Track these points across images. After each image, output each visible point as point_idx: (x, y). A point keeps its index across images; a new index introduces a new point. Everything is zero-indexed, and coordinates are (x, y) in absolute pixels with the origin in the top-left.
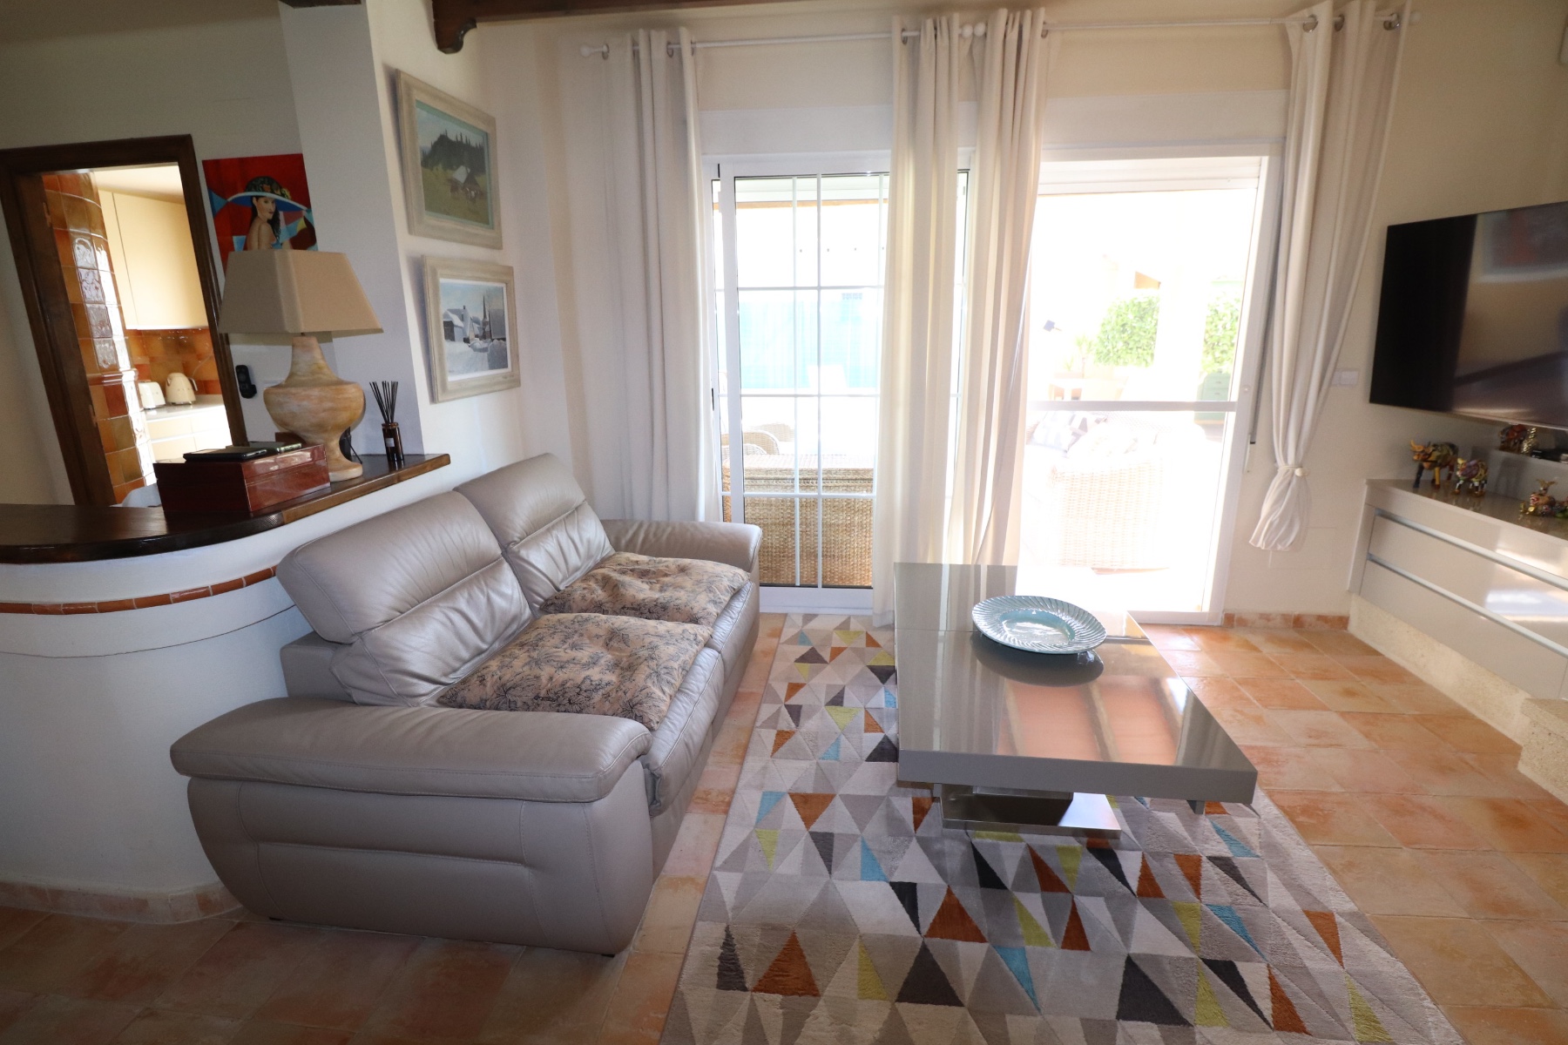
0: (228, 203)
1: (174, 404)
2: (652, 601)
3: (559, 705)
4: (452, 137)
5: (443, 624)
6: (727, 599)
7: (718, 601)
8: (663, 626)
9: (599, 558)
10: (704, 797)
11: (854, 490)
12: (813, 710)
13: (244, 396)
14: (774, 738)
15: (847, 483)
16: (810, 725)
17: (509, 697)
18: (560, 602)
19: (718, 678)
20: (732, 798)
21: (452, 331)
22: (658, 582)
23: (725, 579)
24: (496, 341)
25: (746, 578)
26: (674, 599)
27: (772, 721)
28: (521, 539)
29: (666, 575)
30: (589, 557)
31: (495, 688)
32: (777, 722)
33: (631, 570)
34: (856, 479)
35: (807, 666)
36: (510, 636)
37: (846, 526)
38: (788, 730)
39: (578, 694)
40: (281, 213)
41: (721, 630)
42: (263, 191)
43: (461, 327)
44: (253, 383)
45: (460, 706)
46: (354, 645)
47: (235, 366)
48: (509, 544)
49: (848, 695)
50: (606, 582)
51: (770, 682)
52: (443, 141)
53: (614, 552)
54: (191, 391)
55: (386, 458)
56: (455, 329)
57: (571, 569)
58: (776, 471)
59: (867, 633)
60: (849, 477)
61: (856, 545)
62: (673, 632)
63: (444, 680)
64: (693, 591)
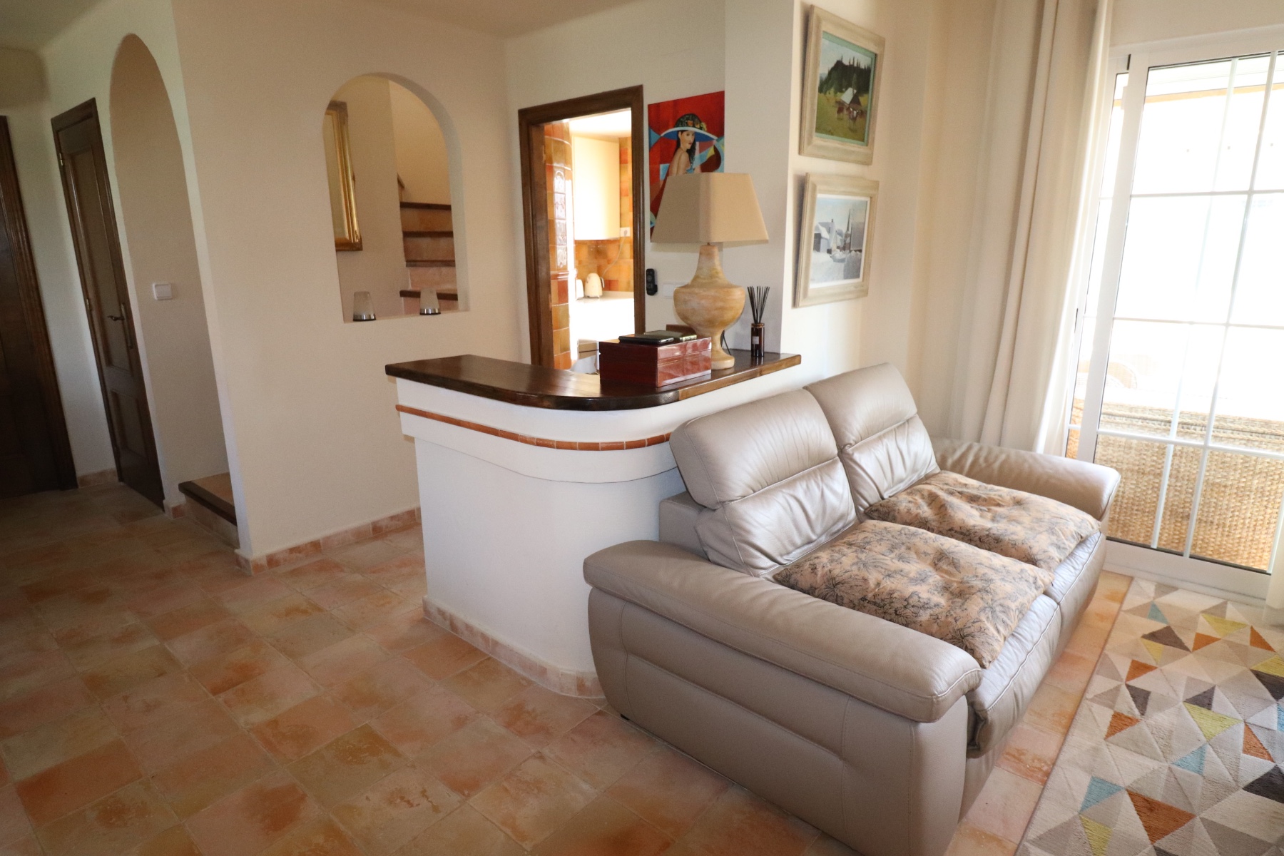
0: (661, 137)
1: (588, 297)
2: (983, 529)
3: (885, 613)
4: (846, 62)
5: (784, 509)
6: (1073, 546)
7: (1062, 546)
8: (998, 560)
9: (923, 474)
10: (1017, 755)
11: (1259, 447)
12: (1164, 704)
13: (649, 294)
14: (1110, 719)
15: (1248, 436)
16: (1159, 719)
17: (837, 591)
18: (885, 510)
19: (1054, 631)
20: (1052, 769)
21: (819, 243)
22: (989, 510)
23: (1071, 524)
24: (853, 252)
25: (1096, 527)
26: (1009, 533)
27: (1109, 698)
28: (856, 443)
29: (999, 505)
30: (914, 471)
31: (825, 579)
32: (1114, 702)
33: (959, 492)
34: (1263, 433)
35: (1157, 646)
36: (835, 533)
37: (1238, 488)
38: (1130, 715)
39: (905, 607)
40: (697, 143)
41: (1061, 579)
42: (688, 126)
43: (826, 239)
44: (656, 283)
45: (792, 587)
46: (717, 512)
47: (646, 269)
48: (845, 446)
49: (1219, 696)
50: (933, 499)
51: (1106, 652)
52: (839, 64)
53: (938, 470)
54: (601, 288)
55: (750, 354)
56: (822, 241)
57: (896, 479)
58: (1144, 409)
59: (1252, 628)
60: (1254, 429)
61: (1249, 515)
62: (1010, 568)
63: (779, 559)
64: (1031, 529)
